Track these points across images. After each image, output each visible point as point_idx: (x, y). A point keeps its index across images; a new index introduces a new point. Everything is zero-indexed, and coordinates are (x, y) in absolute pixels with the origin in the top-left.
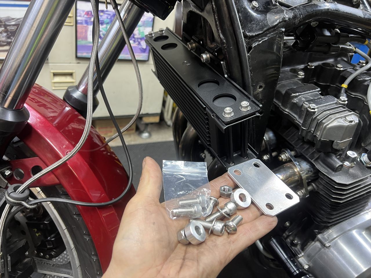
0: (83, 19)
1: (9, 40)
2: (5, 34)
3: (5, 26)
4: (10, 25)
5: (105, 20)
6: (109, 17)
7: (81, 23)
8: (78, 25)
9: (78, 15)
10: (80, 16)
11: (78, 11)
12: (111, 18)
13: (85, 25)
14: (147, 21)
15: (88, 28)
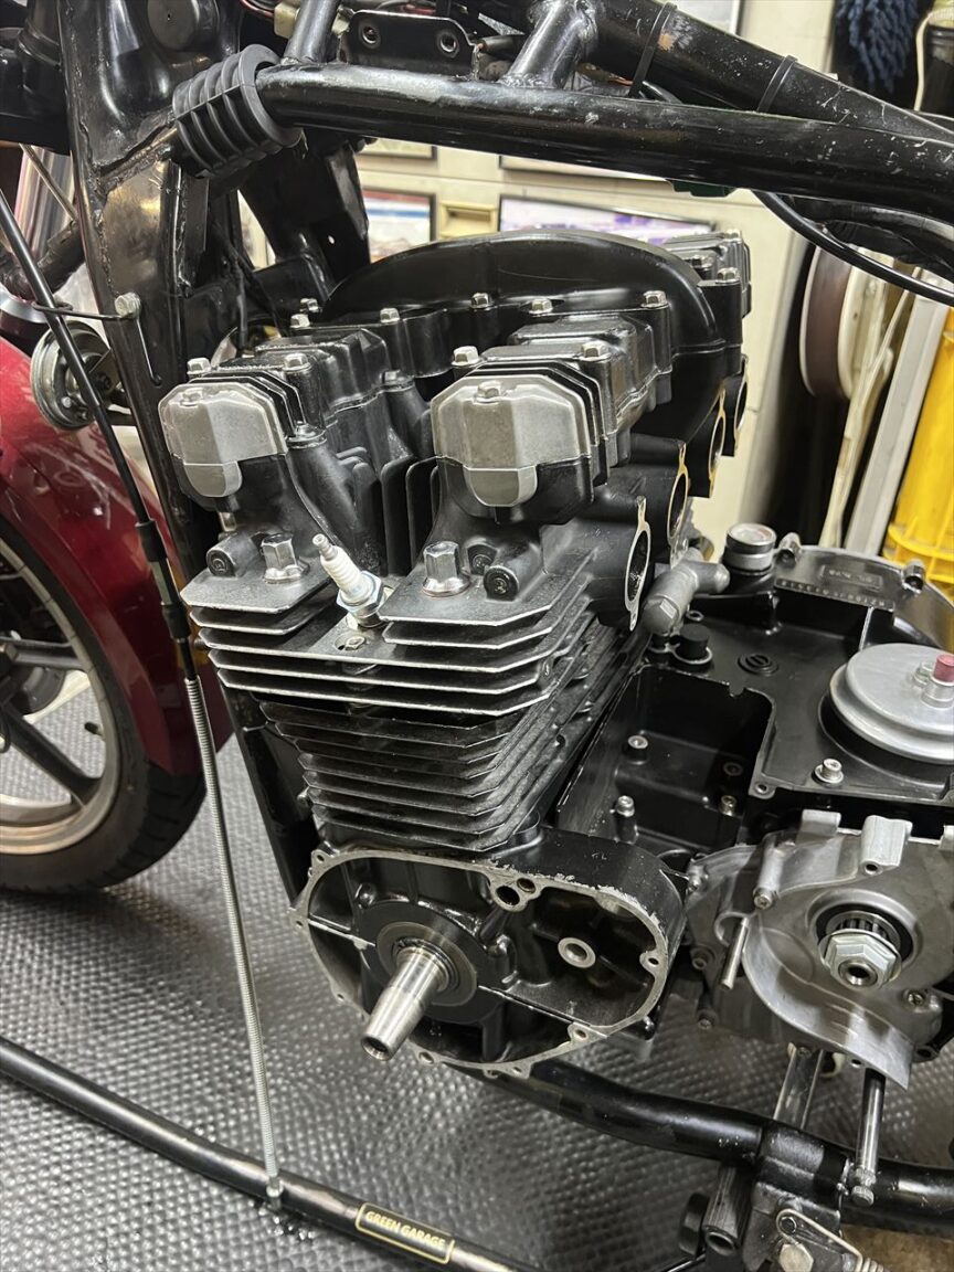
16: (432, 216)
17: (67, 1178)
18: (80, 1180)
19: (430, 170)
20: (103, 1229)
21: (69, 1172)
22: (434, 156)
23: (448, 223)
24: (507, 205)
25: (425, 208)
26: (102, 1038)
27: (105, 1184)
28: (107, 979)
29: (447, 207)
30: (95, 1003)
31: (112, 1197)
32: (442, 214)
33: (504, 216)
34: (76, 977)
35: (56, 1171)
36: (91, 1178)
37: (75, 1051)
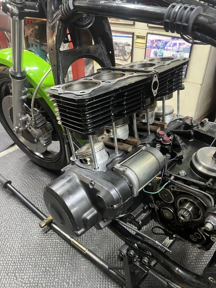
0: (149, 45)
1: (119, 54)
2: (118, 51)
3: (119, 46)
4: (120, 46)
5: (160, 46)
6: (163, 44)
7: (148, 47)
8: (147, 48)
9: (147, 42)
10: (148, 43)
11: (147, 40)
12: (164, 45)
13: (150, 49)
14: (186, 48)
15: (151, 50)
16: (133, 37)
17: (27, 216)
18: (29, 217)
19: (133, 27)
20: (31, 226)
21: (28, 216)
22: (134, 24)
23: (136, 39)
24: (148, 35)
25: (131, 36)
26: (39, 195)
27: (33, 219)
28: (43, 185)
29: (136, 35)
30: (40, 189)
31: (34, 221)
32: (135, 37)
33: (148, 38)
34: (38, 183)
35: (26, 215)
36: (31, 217)
37: (34, 196)
